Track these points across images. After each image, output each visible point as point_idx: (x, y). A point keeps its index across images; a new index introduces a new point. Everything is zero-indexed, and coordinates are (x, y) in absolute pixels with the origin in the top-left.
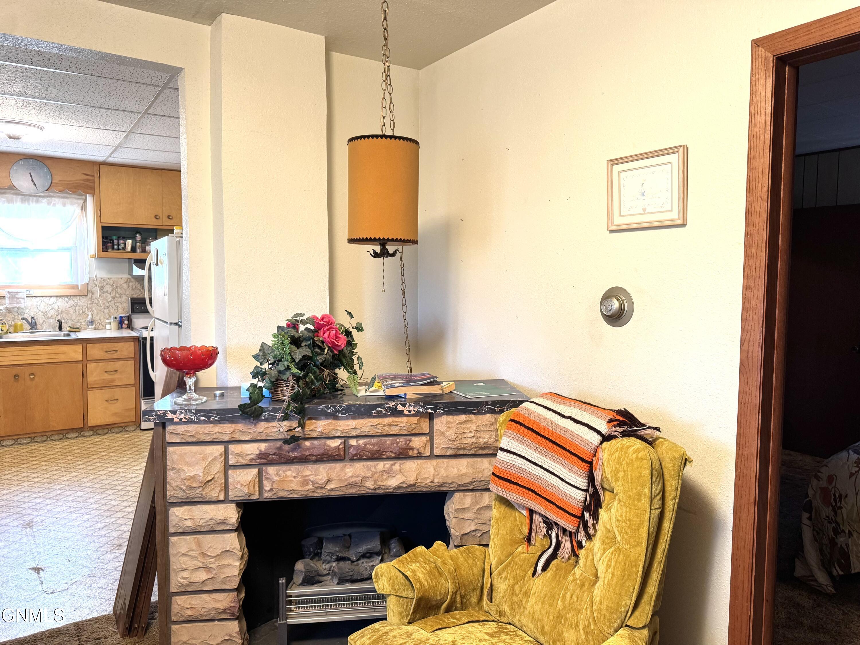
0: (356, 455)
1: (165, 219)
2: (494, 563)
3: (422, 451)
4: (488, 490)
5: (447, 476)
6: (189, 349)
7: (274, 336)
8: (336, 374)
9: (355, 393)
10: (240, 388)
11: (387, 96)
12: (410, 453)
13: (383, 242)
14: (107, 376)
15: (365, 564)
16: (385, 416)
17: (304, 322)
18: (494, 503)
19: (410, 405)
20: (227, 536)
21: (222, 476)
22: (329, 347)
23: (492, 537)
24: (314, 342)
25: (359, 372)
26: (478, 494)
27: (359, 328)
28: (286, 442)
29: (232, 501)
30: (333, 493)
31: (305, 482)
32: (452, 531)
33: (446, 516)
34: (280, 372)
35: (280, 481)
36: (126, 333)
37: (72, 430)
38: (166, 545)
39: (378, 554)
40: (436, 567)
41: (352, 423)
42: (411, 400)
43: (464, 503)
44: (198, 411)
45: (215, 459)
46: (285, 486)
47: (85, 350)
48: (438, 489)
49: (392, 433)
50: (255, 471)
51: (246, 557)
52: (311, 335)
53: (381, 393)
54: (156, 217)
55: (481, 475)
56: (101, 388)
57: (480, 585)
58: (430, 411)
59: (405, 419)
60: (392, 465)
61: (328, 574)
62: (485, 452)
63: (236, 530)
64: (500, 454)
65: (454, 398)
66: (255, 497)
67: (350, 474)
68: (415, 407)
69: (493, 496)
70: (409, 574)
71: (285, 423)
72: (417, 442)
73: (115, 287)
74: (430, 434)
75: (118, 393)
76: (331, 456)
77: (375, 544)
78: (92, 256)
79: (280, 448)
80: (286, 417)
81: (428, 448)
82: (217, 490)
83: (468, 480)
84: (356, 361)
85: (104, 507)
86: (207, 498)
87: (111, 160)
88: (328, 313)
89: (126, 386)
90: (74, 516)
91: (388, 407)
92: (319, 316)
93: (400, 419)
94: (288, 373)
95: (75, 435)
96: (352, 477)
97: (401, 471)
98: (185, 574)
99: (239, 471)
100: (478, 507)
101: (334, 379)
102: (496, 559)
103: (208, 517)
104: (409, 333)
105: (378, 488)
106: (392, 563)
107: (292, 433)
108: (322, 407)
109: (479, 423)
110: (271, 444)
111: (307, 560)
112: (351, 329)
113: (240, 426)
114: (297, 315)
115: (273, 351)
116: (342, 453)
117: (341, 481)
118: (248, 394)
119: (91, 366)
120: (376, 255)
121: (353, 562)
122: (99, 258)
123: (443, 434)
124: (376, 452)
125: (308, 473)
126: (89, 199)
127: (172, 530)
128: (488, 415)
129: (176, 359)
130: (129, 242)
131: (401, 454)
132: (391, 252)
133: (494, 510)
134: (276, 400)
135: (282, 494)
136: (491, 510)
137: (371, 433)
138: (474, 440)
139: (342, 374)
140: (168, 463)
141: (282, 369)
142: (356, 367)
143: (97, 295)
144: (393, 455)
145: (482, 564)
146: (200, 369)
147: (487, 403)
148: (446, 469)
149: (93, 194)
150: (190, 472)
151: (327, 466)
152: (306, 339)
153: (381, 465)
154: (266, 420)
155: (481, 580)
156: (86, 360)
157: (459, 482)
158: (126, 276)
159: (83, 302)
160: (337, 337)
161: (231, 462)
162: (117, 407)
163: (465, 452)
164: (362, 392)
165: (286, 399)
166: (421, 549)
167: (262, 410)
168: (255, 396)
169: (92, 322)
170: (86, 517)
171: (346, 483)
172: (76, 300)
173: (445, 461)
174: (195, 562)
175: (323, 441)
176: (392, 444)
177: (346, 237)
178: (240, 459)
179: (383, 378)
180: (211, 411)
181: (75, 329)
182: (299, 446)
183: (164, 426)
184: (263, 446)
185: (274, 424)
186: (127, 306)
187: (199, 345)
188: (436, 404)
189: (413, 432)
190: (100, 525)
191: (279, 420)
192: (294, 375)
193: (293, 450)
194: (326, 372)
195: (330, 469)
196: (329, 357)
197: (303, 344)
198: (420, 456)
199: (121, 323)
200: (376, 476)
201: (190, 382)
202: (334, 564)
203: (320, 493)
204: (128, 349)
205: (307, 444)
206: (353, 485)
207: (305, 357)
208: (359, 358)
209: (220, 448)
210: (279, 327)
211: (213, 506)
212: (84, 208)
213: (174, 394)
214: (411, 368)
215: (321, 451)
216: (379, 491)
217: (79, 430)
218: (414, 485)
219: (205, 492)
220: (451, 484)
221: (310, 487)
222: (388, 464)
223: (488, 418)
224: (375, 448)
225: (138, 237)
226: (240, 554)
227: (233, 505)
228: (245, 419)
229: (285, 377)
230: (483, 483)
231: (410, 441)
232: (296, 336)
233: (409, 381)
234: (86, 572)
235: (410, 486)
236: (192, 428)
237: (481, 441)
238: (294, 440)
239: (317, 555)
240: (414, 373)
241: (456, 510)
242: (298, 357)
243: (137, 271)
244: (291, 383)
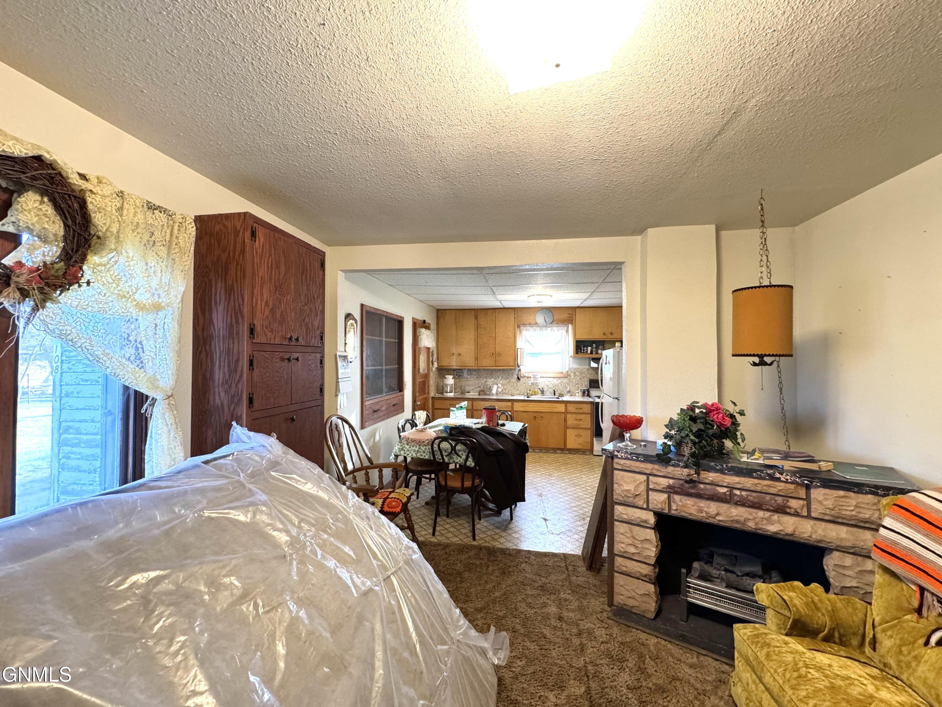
0: (739, 501)
1: (609, 335)
2: (877, 620)
3: (799, 511)
4: (870, 557)
5: (825, 536)
6: (626, 416)
7: (678, 414)
8: (723, 443)
9: (739, 458)
10: (656, 443)
11: (764, 258)
12: (788, 510)
13: (761, 356)
14: (576, 422)
15: (747, 581)
16: (764, 479)
17: (699, 407)
18: (876, 570)
19: (787, 475)
20: (648, 530)
21: (645, 493)
22: (717, 426)
23: (874, 597)
24: (706, 420)
25: (741, 443)
26: (860, 558)
27: (742, 413)
28: (686, 482)
29: (651, 510)
30: (722, 523)
31: (701, 511)
32: (831, 580)
33: (825, 567)
34: (682, 437)
35: (682, 506)
36: (586, 399)
37: (559, 449)
38: (612, 525)
39: (760, 577)
40: (813, 602)
41: (736, 479)
42: (788, 471)
43: (844, 562)
44: (631, 453)
45: (641, 483)
46: (686, 510)
47: (566, 406)
48: (816, 544)
49: (770, 492)
50: (666, 496)
51: (659, 547)
52: (704, 416)
53: (761, 461)
54: (604, 334)
55: (862, 544)
56: (573, 428)
57: (861, 632)
58: (806, 482)
59: (782, 484)
60: (771, 515)
61: (718, 578)
62: (867, 525)
63: (653, 529)
64: (882, 531)
65: (832, 476)
66: (666, 511)
67: (735, 514)
68: (791, 477)
69: (877, 564)
70: (786, 597)
71: (686, 470)
72: (794, 503)
73: (581, 373)
74: (808, 499)
75: (582, 432)
76: (719, 498)
77: (758, 569)
78: (571, 357)
79: (682, 485)
80: (686, 466)
81: (805, 509)
82: (643, 501)
83: (848, 544)
84: (739, 436)
85: (575, 495)
86: (636, 505)
87: (582, 305)
88: (717, 401)
89: (586, 429)
90: (561, 496)
91: (767, 473)
92: (710, 404)
93: (778, 484)
94: (687, 438)
95: (560, 452)
96: (736, 516)
97: (779, 522)
98: (623, 545)
99: (655, 493)
100: (860, 569)
101: (722, 446)
102: (880, 617)
103: (637, 516)
104: (787, 420)
105: (759, 529)
106: (770, 585)
107: (691, 477)
108: (712, 464)
109: (860, 500)
110: (676, 481)
111: (702, 563)
112: (735, 414)
113: (656, 467)
114: (694, 402)
115: (678, 423)
116: (728, 498)
117: (727, 516)
118: (661, 448)
119: (569, 416)
120: (755, 364)
121: (738, 576)
122: (574, 357)
123: (820, 502)
124: (756, 503)
125: (702, 505)
126: (570, 326)
127: (616, 518)
128: (870, 497)
129: (620, 422)
130: (589, 348)
131: (778, 509)
132: (769, 362)
133: (877, 576)
134: (679, 454)
135: (683, 514)
136: (874, 575)
137: (752, 489)
138: (854, 513)
139: (728, 444)
140: (615, 479)
141: (684, 435)
142: (740, 440)
143: (572, 377)
144: (772, 508)
145: (863, 616)
146: (633, 429)
147: (868, 486)
148: (823, 530)
149: (572, 324)
150: (626, 488)
151: (717, 504)
152: (700, 418)
153: (761, 514)
154: (673, 466)
155: (862, 629)
156: (566, 412)
157: (839, 544)
158: (587, 367)
159: (565, 381)
160: (724, 419)
161: (651, 487)
162: (581, 440)
163: (844, 521)
164: (745, 459)
165: (686, 454)
166: (797, 583)
167: (670, 459)
168: (666, 450)
169: (569, 392)
170: (566, 498)
171: (731, 519)
172: (562, 379)
173: (823, 524)
174: (628, 540)
175: (713, 487)
176: (771, 500)
177: (731, 353)
178: (656, 486)
179: (762, 451)
180: (639, 454)
181: (561, 395)
182: (696, 486)
183: (612, 458)
184: (671, 481)
185: (679, 469)
186: (587, 383)
187: (632, 415)
188: (813, 478)
189: (790, 495)
190: (574, 505)
191: (682, 467)
192: (692, 440)
193: (692, 488)
194: (715, 441)
195: (719, 506)
196: (718, 432)
197: (698, 421)
198: (797, 514)
199: (584, 393)
200: (757, 520)
201: (627, 435)
202: (723, 573)
203: (711, 521)
204: (587, 409)
205: (702, 486)
206: (737, 522)
207: (700, 430)
208: (742, 434)
209: (645, 477)
210: (682, 409)
211: (639, 510)
212: (567, 331)
213: (617, 441)
214: (789, 446)
215: (712, 493)
216: (760, 532)
217: (562, 450)
218: (792, 535)
219: (635, 501)
220: (830, 543)
221: (704, 515)
222: (767, 514)
223: (870, 498)
224: (756, 500)
225: (594, 345)
226: (656, 544)
227: (652, 513)
228: (659, 462)
229: (685, 441)
230: (866, 551)
231: (788, 501)
232: (694, 415)
233: (786, 456)
234: (567, 528)
235: (787, 534)
236: (628, 462)
237: (862, 515)
238: (691, 481)
239: (709, 562)
240: (792, 450)
241: (835, 565)
242: (695, 429)
243: (594, 365)
244: (690, 445)
